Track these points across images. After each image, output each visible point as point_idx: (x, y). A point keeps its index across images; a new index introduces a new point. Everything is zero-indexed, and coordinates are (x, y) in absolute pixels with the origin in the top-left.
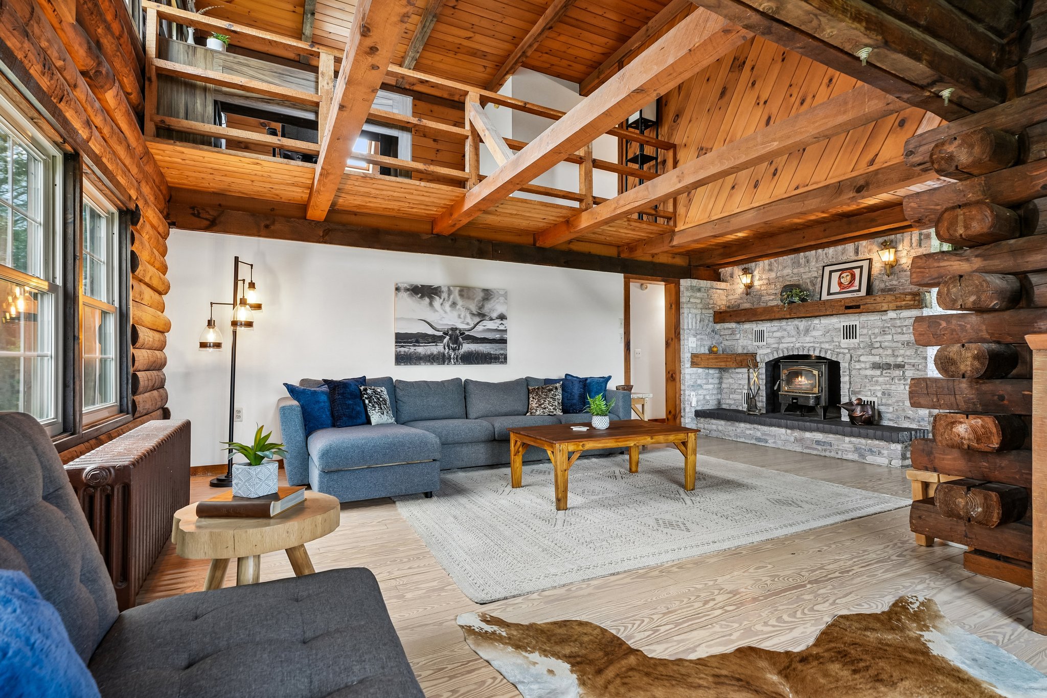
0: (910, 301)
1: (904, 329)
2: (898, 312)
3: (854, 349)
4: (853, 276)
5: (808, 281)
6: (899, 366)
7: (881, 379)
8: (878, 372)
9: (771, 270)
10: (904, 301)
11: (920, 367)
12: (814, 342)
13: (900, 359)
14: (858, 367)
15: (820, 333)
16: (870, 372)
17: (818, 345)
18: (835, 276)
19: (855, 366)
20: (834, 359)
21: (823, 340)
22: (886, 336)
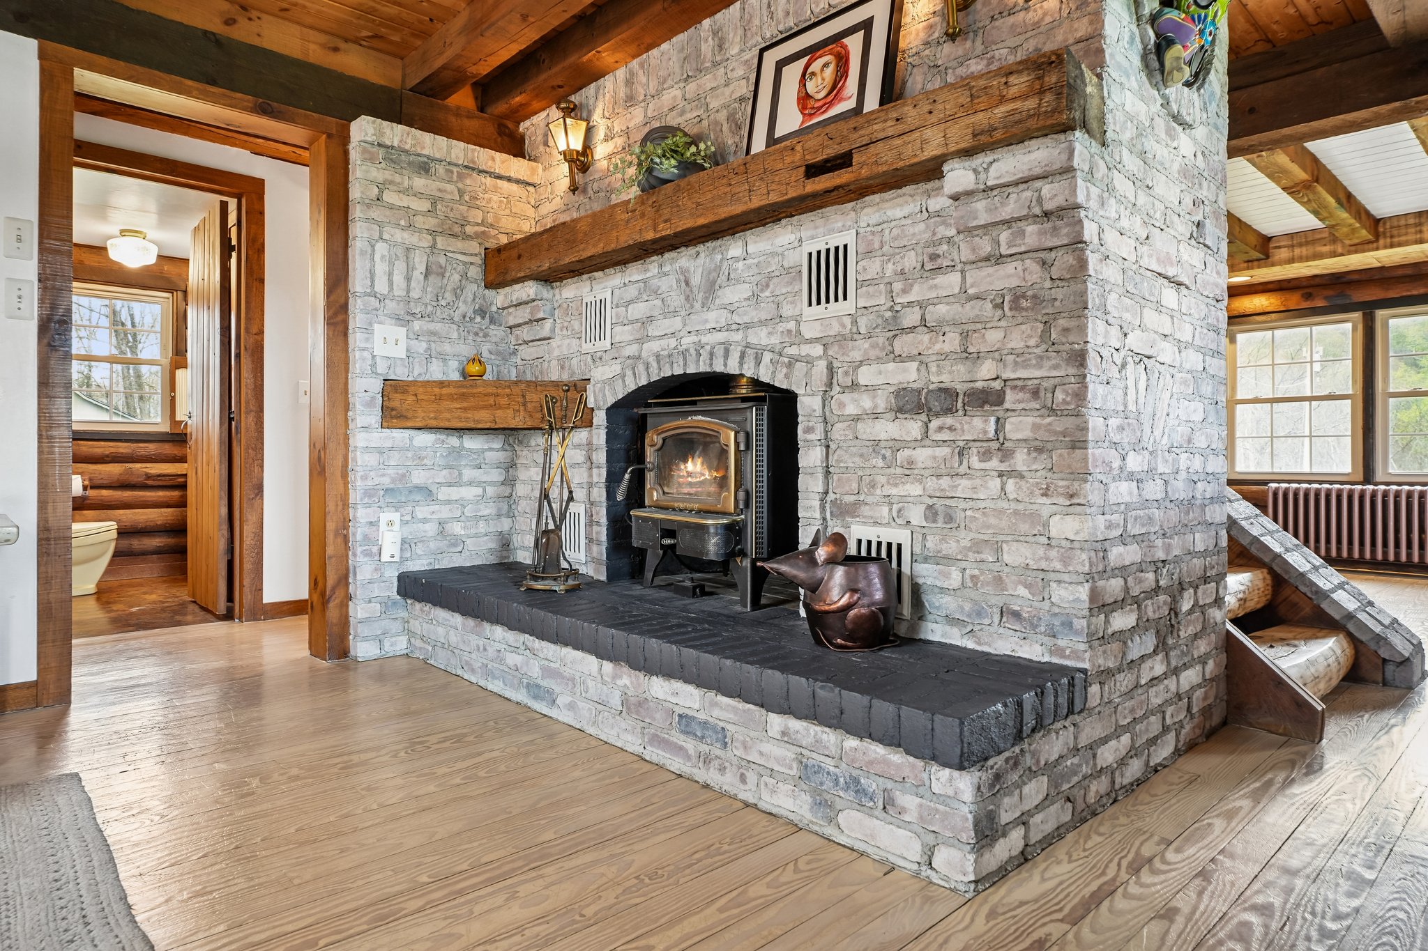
0: (1024, 97)
1: (1004, 236)
2: (981, 160)
3: (841, 339)
4: (842, 61)
5: (722, 116)
6: (986, 399)
7: (922, 455)
8: (912, 427)
9: (630, 100)
10: (1002, 100)
11: (1060, 396)
12: (728, 328)
13: (987, 369)
14: (851, 410)
15: (744, 291)
16: (886, 429)
17: (737, 337)
18: (792, 73)
19: (842, 405)
20: (781, 383)
21: (752, 315)
22: (940, 280)
